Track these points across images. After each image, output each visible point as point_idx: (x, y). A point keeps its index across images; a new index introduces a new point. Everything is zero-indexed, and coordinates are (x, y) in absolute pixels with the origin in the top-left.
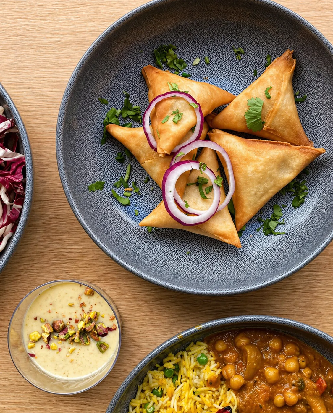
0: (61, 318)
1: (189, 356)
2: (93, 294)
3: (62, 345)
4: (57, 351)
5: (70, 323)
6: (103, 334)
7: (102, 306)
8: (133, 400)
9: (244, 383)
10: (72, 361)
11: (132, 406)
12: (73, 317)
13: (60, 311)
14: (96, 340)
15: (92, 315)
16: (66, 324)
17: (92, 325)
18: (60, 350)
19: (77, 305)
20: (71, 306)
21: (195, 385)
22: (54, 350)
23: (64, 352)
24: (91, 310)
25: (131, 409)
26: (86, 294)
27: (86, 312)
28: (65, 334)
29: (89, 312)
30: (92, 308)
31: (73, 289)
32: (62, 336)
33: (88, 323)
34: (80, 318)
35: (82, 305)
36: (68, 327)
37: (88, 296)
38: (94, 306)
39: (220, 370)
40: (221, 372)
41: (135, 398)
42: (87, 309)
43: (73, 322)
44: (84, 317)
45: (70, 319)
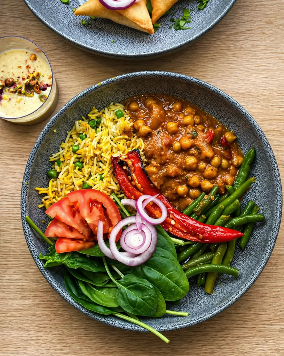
0: (11, 76)
1: (109, 112)
2: (36, 60)
3: (12, 96)
4: (8, 100)
5: (18, 80)
6: (43, 89)
7: (43, 68)
8: (63, 143)
9: (150, 132)
10: (19, 108)
11: (62, 148)
12: (21, 76)
13: (11, 71)
14: (38, 93)
15: (35, 75)
16: (15, 81)
17: (35, 82)
18: (10, 99)
19: (24, 67)
20: (20, 67)
21: (113, 133)
22: (6, 99)
23: (13, 101)
24: (34, 71)
25: (61, 149)
26: (30, 59)
27: (31, 73)
28: (14, 88)
29: (33, 72)
30: (35, 69)
31: (21, 55)
32: (12, 89)
33: (32, 80)
34: (26, 77)
35: (28, 67)
36: (17, 83)
37: (32, 61)
38: (37, 68)
39: (132, 123)
40: (133, 125)
41: (64, 142)
42: (31, 70)
43: (20, 80)
44: (29, 76)
45: (19, 77)
